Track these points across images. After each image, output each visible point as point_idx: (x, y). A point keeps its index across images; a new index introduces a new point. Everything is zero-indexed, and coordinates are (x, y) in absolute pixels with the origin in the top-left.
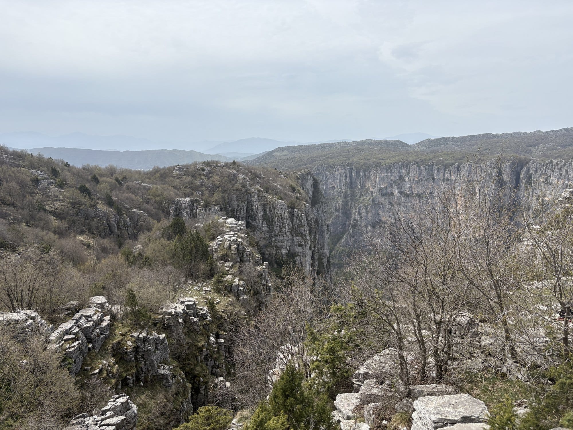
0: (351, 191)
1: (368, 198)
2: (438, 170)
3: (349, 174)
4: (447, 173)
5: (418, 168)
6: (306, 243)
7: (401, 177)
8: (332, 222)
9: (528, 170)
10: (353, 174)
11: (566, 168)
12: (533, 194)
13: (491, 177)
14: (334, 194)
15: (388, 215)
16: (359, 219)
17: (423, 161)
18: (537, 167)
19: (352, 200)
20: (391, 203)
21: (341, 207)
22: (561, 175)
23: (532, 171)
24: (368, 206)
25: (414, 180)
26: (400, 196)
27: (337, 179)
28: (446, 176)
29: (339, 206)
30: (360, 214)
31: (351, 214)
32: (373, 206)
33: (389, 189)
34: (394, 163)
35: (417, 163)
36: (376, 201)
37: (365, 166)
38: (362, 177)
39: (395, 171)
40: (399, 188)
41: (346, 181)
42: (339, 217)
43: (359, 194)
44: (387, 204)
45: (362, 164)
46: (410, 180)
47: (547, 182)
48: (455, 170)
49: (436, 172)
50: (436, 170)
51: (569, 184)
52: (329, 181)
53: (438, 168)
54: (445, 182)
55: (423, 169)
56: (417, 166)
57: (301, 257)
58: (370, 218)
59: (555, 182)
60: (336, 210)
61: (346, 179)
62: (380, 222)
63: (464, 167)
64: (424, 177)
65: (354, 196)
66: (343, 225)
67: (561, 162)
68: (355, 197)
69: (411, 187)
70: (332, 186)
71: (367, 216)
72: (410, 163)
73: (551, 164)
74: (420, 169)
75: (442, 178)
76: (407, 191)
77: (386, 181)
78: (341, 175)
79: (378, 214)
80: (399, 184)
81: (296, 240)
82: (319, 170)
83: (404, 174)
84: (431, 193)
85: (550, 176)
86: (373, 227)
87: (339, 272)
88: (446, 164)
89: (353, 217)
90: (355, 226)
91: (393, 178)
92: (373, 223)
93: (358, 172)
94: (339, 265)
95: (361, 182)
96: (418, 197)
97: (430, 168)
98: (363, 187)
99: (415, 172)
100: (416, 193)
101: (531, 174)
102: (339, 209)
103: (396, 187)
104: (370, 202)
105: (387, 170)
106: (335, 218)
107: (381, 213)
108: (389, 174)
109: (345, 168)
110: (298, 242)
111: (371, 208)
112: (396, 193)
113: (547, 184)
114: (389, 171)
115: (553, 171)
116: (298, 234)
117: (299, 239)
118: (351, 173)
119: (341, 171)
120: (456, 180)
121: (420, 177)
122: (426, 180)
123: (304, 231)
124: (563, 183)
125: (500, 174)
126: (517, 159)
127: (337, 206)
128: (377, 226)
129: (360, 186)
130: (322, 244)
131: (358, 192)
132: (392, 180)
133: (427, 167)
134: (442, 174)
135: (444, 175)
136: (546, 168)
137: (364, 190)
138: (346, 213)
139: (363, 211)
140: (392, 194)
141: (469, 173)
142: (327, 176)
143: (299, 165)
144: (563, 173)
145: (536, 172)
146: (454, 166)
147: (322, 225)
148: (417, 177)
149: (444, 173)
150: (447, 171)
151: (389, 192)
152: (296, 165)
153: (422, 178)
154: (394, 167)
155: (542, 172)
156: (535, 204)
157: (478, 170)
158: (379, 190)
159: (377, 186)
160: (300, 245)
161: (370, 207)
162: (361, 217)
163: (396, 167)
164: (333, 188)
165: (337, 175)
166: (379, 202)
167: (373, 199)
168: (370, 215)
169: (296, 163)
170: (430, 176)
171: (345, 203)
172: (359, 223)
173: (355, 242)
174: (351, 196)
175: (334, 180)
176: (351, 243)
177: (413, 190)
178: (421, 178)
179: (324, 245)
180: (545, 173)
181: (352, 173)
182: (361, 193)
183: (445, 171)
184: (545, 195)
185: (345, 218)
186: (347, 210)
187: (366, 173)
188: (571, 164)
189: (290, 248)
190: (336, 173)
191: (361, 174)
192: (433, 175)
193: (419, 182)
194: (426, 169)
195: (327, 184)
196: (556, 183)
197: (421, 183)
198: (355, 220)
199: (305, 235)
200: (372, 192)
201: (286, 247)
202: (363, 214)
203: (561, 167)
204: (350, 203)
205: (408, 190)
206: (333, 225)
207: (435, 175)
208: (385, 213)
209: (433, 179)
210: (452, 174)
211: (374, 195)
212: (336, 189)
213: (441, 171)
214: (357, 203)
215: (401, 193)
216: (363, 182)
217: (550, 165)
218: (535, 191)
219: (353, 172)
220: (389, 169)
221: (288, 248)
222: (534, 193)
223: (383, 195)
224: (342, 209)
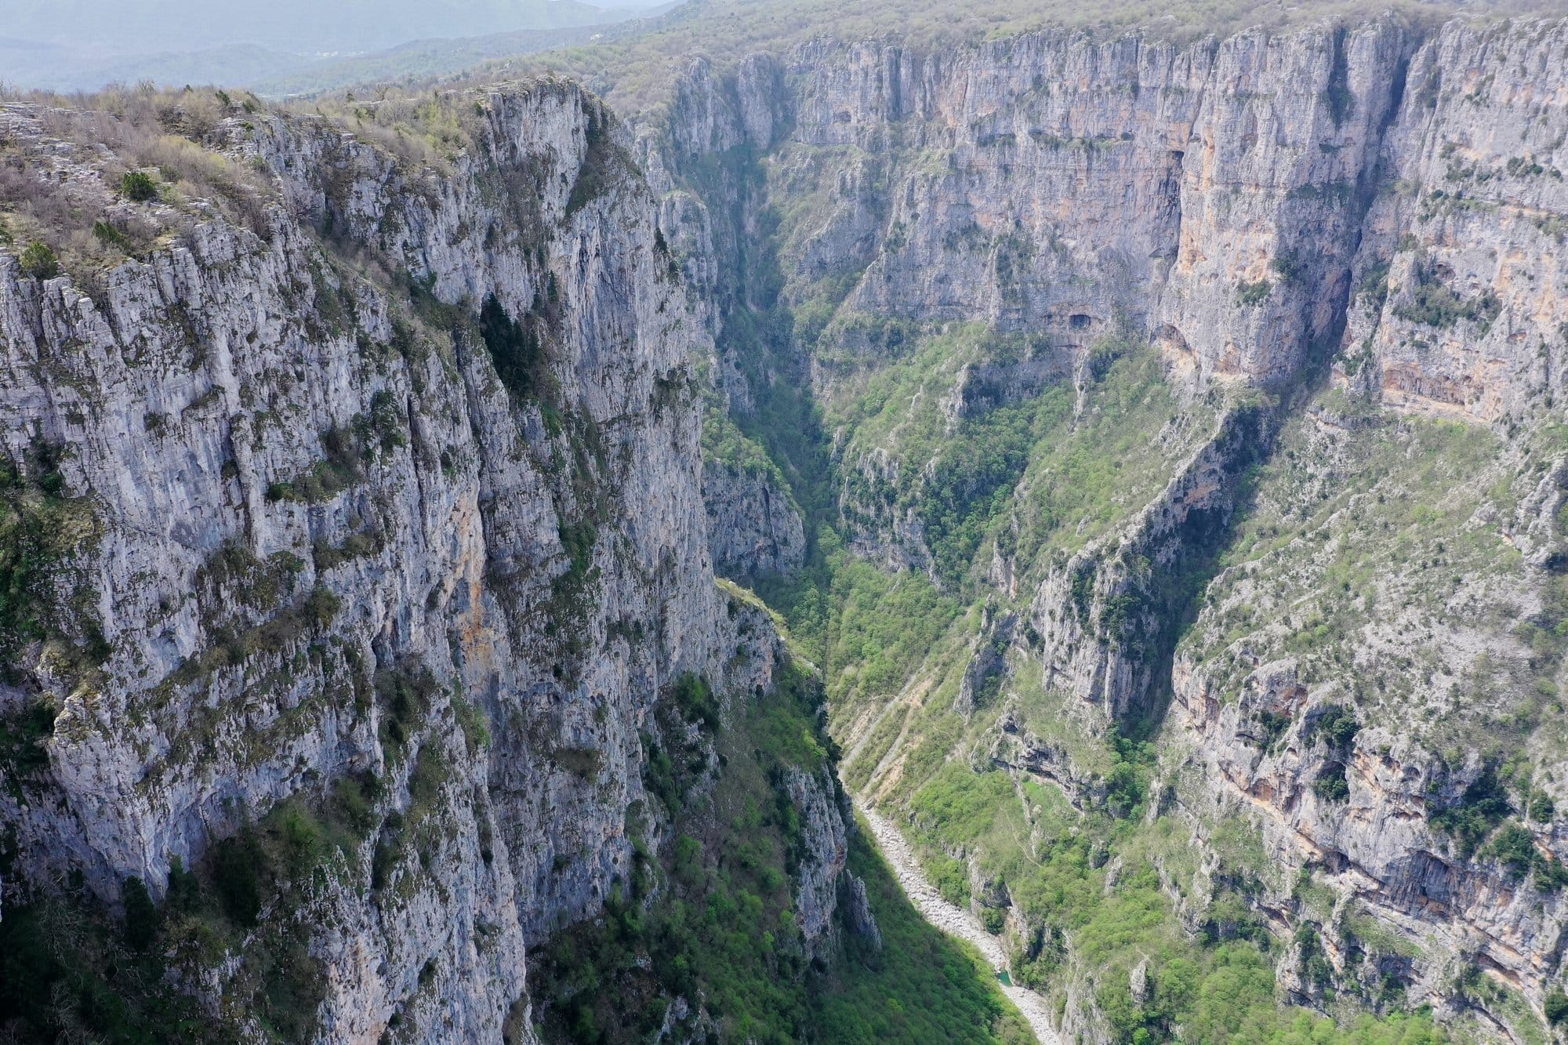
0: (892, 128)
1: (939, 151)
2: (1152, 60)
3: (890, 69)
4: (1179, 67)
5: (1089, 49)
6: (98, 409)
7: (1038, 82)
8: (830, 233)
9: (1434, 56)
10: (903, 71)
11: (1542, 47)
12: (1434, 138)
13: (1307, 81)
14: (845, 140)
15: (993, 207)
16: (909, 220)
17: (1109, 25)
18: (1459, 46)
19: (895, 158)
20: (1006, 169)
21: (858, 183)
22: (1524, 72)
23: (1444, 59)
24: (935, 178)
25: (1075, 91)
26: (1034, 148)
27: (854, 89)
28: (1175, 78)
29: (853, 179)
30: (911, 203)
31: (891, 205)
32: (953, 180)
33: (1003, 124)
34: (1021, 34)
35: (1090, 33)
36: (962, 163)
37: (940, 45)
38: (930, 81)
39: (1023, 60)
40: (1030, 118)
41: (880, 95)
42: (851, 216)
43: (919, 137)
44: (993, 172)
45: (932, 35)
46: (1066, 92)
47: (1479, 100)
48: (1204, 57)
49: (1144, 63)
50: (1145, 58)
51: (1544, 104)
52: (832, 95)
53: (1152, 51)
54: (1171, 98)
55: (1105, 54)
56: (1089, 43)
57: (86, 462)
58: (941, 218)
59: (1502, 98)
60: (845, 191)
61: (880, 88)
62: (972, 229)
63: (1228, 46)
64: (1108, 83)
65: (900, 144)
66: (866, 239)
67: (1533, 25)
68: (904, 148)
69: (1066, 117)
70: (842, 109)
71: (932, 213)
72: (1068, 32)
73: (1502, 35)
74: (1095, 54)
75: (1163, 86)
76: (1054, 129)
77: (993, 97)
78: (866, 74)
79: (967, 205)
80: (1032, 106)
81: (59, 400)
82: (808, 57)
83: (1047, 74)
84: (1125, 136)
85: (1492, 78)
86: (950, 244)
87: (843, 387)
88: (1179, 37)
89: (894, 214)
90: (895, 243)
91: (1014, 85)
92: (949, 233)
93: (916, 64)
94: (844, 367)
95: (925, 96)
96: (1086, 151)
97: (1128, 51)
98: (930, 113)
99: (1080, 64)
100: (1080, 134)
101: (1440, 69)
102: (853, 187)
103: (1023, 116)
104: (943, 168)
105: (997, 59)
106: (841, 219)
107: (977, 203)
108: (1004, 73)
109: (878, 51)
110: (67, 405)
111: (946, 184)
112: (1022, 138)
113: (1478, 104)
114: (1004, 61)
115: (1503, 59)
116: (63, 376)
117: (68, 393)
118: (895, 67)
119: (867, 59)
120: (1203, 90)
121: (1095, 83)
122: (1113, 92)
123: (88, 363)
124: (1528, 102)
125: (1339, 68)
126: (1406, 16)
127: (848, 177)
128: (963, 244)
129: (924, 110)
130: (626, 331)
131: (913, 132)
132: (1011, 93)
133: (1119, 47)
134: (1164, 71)
135: (1169, 77)
136: (1485, 49)
137: (934, 125)
138: (874, 200)
139: (919, 195)
140: (1010, 140)
141: (1241, 69)
142: (825, 77)
143: (750, 38)
144: (1532, 66)
145: (1455, 61)
146: (1200, 43)
147: (621, 270)
148: (1087, 80)
149: (1170, 69)
150: (1177, 62)
151: (1002, 132)
152: (740, 38)
153: (1102, 84)
154: (1020, 45)
155: (1471, 61)
156: (1433, 172)
157: (1272, 57)
158: (973, 127)
159: (968, 115)
160: (75, 418)
161: (941, 181)
162: (915, 216)
163: (1025, 46)
164: (845, 117)
165: (856, 73)
166: (970, 166)
167: (952, 158)
168: (942, 208)
169: (745, 30)
170: (1125, 76)
171: (874, 170)
172: (908, 235)
173: (894, 294)
174: (893, 145)
175: (845, 90)
176: (881, 299)
177: (1073, 126)
178: (1099, 86)
179: (634, 335)
180: (1479, 67)
181: (898, 68)
182: (924, 135)
183: (1172, 63)
184: (1466, 143)
185: (872, 217)
186: (877, 191)
187: (942, 67)
188: (1560, 33)
189: (37, 428)
190: (853, 67)
191: (928, 71)
192: (1136, 76)
193: (1092, 98)
194: (1114, 56)
195: (826, 105)
196: (1504, 100)
197: (1096, 102)
198: (897, 224)
199: (93, 380)
200: (952, 134)
201: (23, 424)
202: (922, 207)
203: (1529, 46)
204: (887, 169)
205: (1056, 125)
206: (835, 239)
207: (1141, 74)
208: (988, 200)
209: (1136, 89)
210: (1193, 70)
211: (959, 141)
212: (854, 121)
213: (1162, 61)
214: (909, 166)
215: (1036, 134)
216: (933, 97)
217: (1498, 39)
218: (1443, 128)
219: (902, 62)
220: (1003, 52)
221: (30, 428)
222: (1439, 136)
223: (984, 143)
224: (861, 189)
